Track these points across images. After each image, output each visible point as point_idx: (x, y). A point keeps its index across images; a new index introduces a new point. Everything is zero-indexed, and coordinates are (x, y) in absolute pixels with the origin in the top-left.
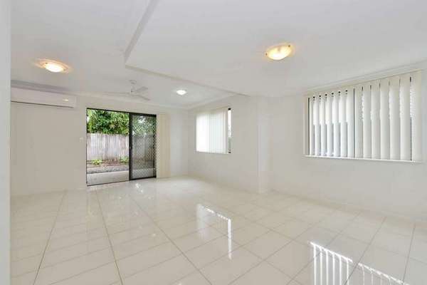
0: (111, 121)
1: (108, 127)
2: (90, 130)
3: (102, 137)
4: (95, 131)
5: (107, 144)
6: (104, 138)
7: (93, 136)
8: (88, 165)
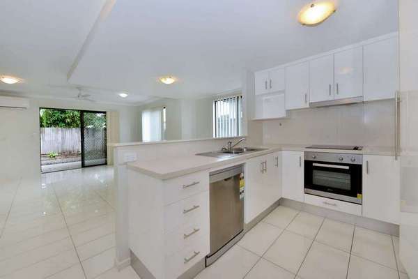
0: (67, 116)
1: (63, 120)
2: (44, 124)
3: (58, 130)
4: (49, 125)
5: (63, 138)
6: (60, 132)
7: (48, 130)
8: (42, 159)
